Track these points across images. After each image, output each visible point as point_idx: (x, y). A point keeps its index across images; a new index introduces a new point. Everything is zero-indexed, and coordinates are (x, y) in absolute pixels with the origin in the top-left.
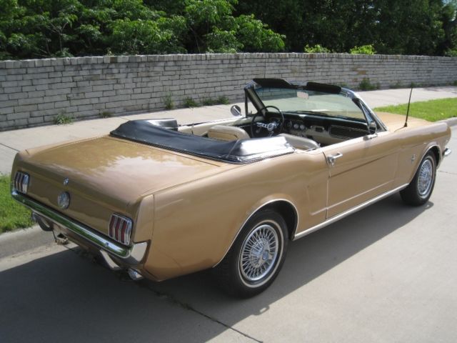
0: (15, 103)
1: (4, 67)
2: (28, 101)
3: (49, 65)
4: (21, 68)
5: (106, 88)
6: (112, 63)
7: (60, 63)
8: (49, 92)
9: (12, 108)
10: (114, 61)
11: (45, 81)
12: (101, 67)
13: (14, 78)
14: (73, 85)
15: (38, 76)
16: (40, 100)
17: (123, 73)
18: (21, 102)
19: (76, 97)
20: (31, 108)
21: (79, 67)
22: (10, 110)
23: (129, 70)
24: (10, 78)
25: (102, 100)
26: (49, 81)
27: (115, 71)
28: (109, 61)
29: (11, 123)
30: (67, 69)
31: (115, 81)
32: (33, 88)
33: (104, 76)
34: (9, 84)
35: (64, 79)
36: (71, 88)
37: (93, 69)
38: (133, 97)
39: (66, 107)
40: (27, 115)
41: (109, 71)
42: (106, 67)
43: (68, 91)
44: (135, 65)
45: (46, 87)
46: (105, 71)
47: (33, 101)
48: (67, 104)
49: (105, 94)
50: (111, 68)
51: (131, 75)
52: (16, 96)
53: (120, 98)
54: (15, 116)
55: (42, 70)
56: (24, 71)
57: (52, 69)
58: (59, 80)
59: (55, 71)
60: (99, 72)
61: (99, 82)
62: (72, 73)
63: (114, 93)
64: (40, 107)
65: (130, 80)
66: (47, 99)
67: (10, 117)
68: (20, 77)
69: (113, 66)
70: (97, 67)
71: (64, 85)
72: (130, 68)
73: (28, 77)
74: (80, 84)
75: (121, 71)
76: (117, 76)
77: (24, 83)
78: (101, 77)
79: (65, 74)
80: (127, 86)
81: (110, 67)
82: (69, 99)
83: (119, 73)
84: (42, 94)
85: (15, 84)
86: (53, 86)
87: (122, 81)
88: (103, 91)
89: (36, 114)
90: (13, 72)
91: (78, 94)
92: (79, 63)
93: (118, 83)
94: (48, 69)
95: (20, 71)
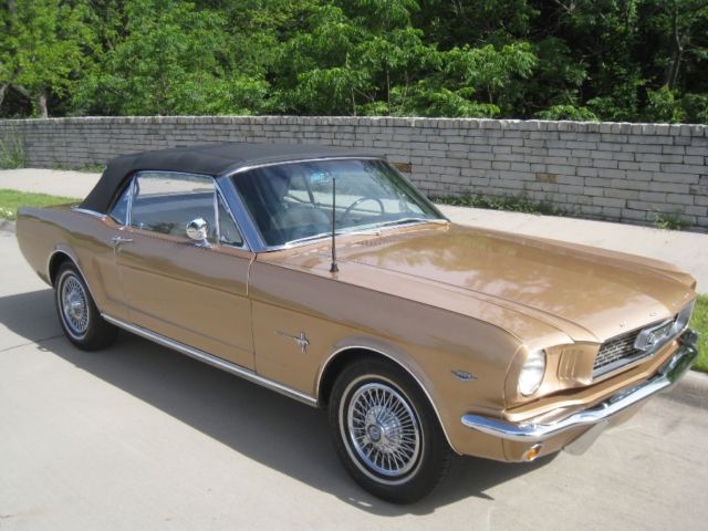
0: (606, 183)
1: (597, 130)
2: (624, 184)
3: (667, 133)
4: (621, 134)
7: (686, 133)
8: (660, 177)
9: (601, 190)
11: (653, 158)
13: (608, 146)
14: (703, 170)
15: (644, 149)
16: (644, 186)
18: (615, 183)
19: (705, 192)
20: (628, 194)
22: (596, 192)
24: (602, 146)
26: (661, 159)
29: (598, 210)
30: (696, 143)
32: (635, 166)
34: (602, 155)
35: (687, 159)
36: (701, 176)
39: (685, 205)
40: (623, 203)
43: (695, 179)
45: (656, 167)
47: (632, 185)
48: (689, 199)
52: (608, 174)
54: (604, 202)
55: (654, 140)
56: (625, 139)
57: (670, 141)
58: (679, 159)
59: (674, 144)
62: (704, 151)
64: (642, 195)
66: (655, 187)
67: (596, 201)
68: (617, 147)
71: (686, 168)
73: (629, 148)
77: (623, 157)
79: (690, 151)
82: (692, 193)
84: (648, 176)
85: (609, 156)
86: (667, 168)
89: (632, 204)
94: (662, 140)
95: (619, 139)
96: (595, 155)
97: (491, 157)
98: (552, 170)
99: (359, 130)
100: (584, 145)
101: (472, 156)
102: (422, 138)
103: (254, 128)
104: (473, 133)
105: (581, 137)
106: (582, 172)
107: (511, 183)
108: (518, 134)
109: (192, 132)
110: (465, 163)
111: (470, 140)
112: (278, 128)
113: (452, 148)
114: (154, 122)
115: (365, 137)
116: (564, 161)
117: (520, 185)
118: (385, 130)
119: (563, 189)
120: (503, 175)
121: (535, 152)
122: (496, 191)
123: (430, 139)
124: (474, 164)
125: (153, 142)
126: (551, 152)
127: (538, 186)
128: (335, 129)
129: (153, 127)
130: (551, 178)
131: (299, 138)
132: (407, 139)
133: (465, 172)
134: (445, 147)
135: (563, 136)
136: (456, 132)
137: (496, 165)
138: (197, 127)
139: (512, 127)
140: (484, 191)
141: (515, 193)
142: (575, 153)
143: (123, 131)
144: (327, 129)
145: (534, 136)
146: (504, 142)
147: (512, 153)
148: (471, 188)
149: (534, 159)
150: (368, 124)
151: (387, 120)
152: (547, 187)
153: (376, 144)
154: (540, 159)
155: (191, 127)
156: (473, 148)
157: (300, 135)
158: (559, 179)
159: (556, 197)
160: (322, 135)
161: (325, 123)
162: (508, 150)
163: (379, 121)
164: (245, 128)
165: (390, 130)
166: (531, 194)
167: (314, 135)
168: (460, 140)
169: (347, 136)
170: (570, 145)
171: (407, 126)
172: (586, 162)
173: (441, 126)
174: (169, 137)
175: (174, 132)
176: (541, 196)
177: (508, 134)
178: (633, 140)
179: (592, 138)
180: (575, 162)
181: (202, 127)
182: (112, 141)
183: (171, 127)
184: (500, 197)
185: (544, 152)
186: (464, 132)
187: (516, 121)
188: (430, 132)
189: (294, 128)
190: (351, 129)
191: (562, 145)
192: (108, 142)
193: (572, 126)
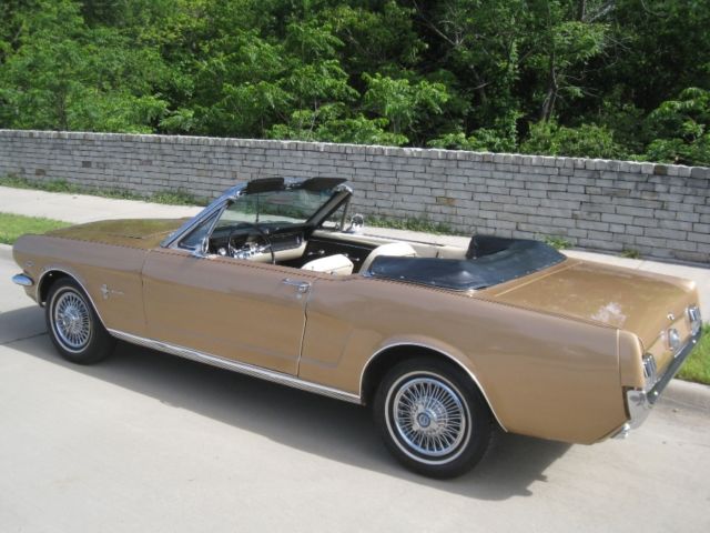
0: (499, 208)
2: (516, 208)
3: (552, 164)
4: (513, 164)
5: (641, 212)
6: (655, 174)
7: (569, 165)
8: (546, 202)
9: (495, 213)
10: (660, 172)
11: (541, 186)
12: (635, 178)
13: (501, 175)
14: (583, 198)
15: (533, 178)
16: (533, 211)
17: (676, 193)
18: (507, 207)
19: (585, 217)
20: (519, 217)
21: (596, 174)
22: (490, 215)
23: (689, 190)
24: (496, 174)
25: (630, 229)
26: (548, 187)
27: (660, 188)
28: (651, 171)
30: (577, 173)
31: (657, 205)
32: (525, 193)
33: (638, 195)
34: (495, 182)
35: (570, 188)
36: (581, 203)
37: (619, 180)
38: (692, 236)
39: (568, 228)
40: (513, 226)
41: (649, 187)
42: (645, 179)
43: (576, 206)
44: (700, 183)
45: (543, 194)
46: (641, 186)
47: (521, 209)
48: (571, 223)
49: (637, 222)
50: (654, 183)
51: (691, 199)
52: (501, 199)
53: (664, 233)
54: (498, 224)
55: (541, 171)
56: (516, 168)
57: (556, 172)
58: (563, 188)
59: (559, 175)
60: (630, 186)
61: (629, 202)
62: (585, 181)
63: (654, 223)
64: (531, 219)
65: (687, 207)
66: (542, 211)
67: (490, 223)
68: (509, 176)
69: (657, 179)
70: (626, 177)
71: (569, 196)
72: (692, 187)
73: (519, 177)
74: (596, 199)
75: (673, 189)
76: (663, 197)
77: (514, 184)
78: (633, 194)
79: (573, 181)
80: (681, 216)
81: (652, 180)
82: (574, 217)
83: (668, 192)
84: (537, 202)
85: (503, 183)
86: (553, 195)
87: (673, 207)
88: (635, 217)
89: (523, 227)
90: (501, 167)
91: (590, 213)
92: (598, 168)
93: (662, 209)
94: (549, 171)
95: (511, 168)
96: (489, 182)
97: (395, 181)
98: (451, 195)
99: (268, 153)
100: (480, 173)
101: (377, 179)
102: (331, 162)
103: (164, 147)
104: (378, 159)
105: (478, 166)
106: (478, 197)
107: (413, 205)
108: (420, 162)
109: (100, 148)
110: (371, 187)
111: (375, 166)
112: (188, 148)
113: (358, 172)
114: (60, 137)
115: (276, 159)
116: (462, 187)
117: (421, 207)
118: (294, 153)
119: (460, 211)
120: (406, 197)
121: (436, 178)
122: (399, 213)
123: (338, 163)
124: (379, 188)
125: (59, 157)
126: (451, 179)
127: (437, 208)
128: (245, 151)
129: (58, 141)
130: (450, 202)
131: (210, 159)
132: (315, 162)
133: (370, 195)
134: (353, 171)
135: (462, 165)
136: (363, 158)
137: (399, 189)
138: (105, 144)
139: (415, 155)
140: (387, 212)
141: (417, 215)
142: (472, 180)
143: (26, 145)
144: (238, 151)
145: (435, 163)
146: (407, 168)
147: (415, 178)
148: (376, 210)
149: (435, 185)
150: (278, 147)
151: (297, 144)
152: (446, 210)
153: (286, 166)
154: (440, 185)
155: (99, 143)
156: (378, 173)
157: (211, 156)
158: (457, 203)
159: (454, 219)
160: (233, 156)
161: (236, 144)
162: (411, 175)
163: (289, 145)
164: (156, 146)
165: (300, 154)
166: (431, 216)
167: (225, 156)
168: (366, 165)
169: (257, 158)
170: (468, 172)
171: (316, 150)
172: (481, 188)
173: (348, 151)
174: (76, 153)
175: (80, 147)
176: (440, 218)
177: (412, 161)
178: (523, 170)
179: (487, 167)
180: (472, 188)
181: (110, 144)
182: (14, 154)
183: (78, 142)
184: (402, 218)
185: (444, 178)
186: (371, 158)
187: (419, 149)
188: (338, 157)
189: (204, 149)
190: (261, 152)
191: (460, 172)
192: (9, 155)
193: (469, 155)
